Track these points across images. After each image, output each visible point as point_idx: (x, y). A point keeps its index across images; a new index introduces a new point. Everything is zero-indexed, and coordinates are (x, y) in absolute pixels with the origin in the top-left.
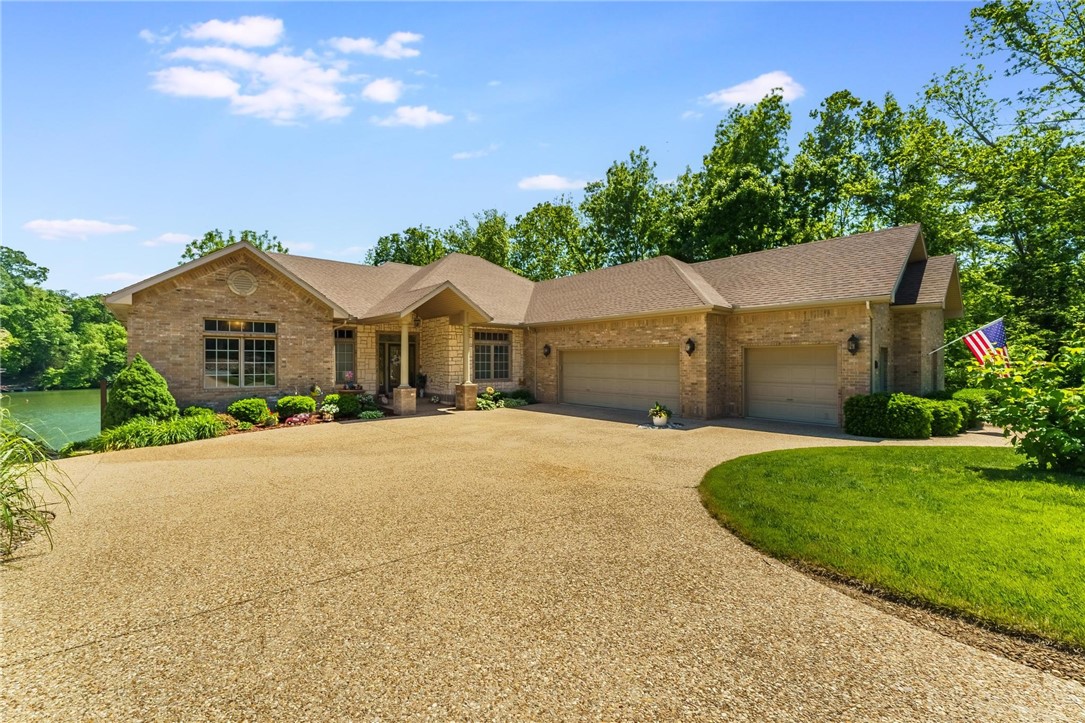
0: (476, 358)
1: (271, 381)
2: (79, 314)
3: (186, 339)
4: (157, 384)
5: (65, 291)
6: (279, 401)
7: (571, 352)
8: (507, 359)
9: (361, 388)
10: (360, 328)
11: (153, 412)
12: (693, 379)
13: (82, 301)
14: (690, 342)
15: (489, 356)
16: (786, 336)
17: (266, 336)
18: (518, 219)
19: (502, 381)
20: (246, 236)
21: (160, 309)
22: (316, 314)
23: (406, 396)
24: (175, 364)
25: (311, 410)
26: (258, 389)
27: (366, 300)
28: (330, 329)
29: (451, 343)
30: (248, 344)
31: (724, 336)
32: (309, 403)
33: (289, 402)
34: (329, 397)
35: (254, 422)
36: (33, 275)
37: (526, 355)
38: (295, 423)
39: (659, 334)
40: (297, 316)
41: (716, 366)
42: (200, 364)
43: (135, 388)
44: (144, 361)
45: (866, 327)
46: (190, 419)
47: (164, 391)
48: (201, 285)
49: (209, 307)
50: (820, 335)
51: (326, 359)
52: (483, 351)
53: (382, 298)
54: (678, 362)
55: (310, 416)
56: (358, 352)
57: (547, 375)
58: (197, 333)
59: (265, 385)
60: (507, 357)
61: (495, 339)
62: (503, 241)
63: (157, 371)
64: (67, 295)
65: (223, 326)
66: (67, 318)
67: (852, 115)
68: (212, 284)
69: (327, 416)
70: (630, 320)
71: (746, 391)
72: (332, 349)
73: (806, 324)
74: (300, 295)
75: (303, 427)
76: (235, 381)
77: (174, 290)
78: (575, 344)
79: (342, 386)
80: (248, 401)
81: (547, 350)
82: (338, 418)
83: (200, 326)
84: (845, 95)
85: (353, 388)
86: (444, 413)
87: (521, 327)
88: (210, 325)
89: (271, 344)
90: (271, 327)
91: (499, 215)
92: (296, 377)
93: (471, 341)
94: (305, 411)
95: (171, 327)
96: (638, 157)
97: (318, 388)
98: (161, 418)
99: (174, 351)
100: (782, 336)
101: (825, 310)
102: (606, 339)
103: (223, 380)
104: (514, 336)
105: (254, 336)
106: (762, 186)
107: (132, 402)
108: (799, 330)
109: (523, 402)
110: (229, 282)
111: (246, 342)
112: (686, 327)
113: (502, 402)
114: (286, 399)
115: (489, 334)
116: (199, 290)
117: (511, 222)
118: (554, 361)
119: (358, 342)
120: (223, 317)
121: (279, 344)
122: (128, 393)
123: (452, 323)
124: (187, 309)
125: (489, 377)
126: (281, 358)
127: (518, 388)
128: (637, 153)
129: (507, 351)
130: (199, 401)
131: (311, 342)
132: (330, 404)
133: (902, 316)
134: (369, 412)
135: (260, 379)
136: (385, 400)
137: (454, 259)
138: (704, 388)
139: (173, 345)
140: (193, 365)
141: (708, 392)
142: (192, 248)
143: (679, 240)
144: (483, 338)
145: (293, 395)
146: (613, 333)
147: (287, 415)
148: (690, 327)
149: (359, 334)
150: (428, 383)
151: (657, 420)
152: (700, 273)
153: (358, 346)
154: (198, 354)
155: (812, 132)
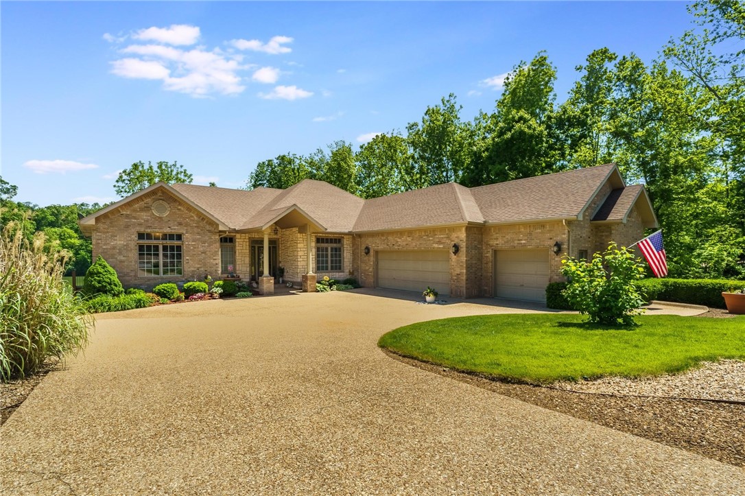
0: (318, 256)
1: (180, 272)
2: (40, 221)
3: (127, 245)
4: (111, 274)
5: (29, 203)
6: (185, 285)
7: (383, 252)
8: (340, 256)
9: (239, 277)
10: (238, 236)
11: (110, 291)
12: (458, 271)
13: (42, 210)
14: (455, 246)
15: (327, 255)
16: (519, 242)
17: (176, 243)
18: (361, 147)
19: (336, 272)
20: (161, 165)
21: (111, 227)
22: (208, 227)
23: (267, 282)
24: (121, 262)
25: (205, 291)
26: (170, 278)
27: (243, 216)
28: (217, 237)
29: (299, 245)
30: (165, 248)
31: (481, 242)
32: (204, 287)
33: (191, 286)
34: (217, 283)
35: (169, 299)
36: (7, 191)
37: (354, 254)
38: (195, 299)
39: (437, 240)
40: (195, 230)
41: (474, 262)
42: (136, 262)
43: (99, 277)
44: (103, 260)
45: (565, 236)
46: (132, 296)
47: (115, 278)
48: (135, 211)
49: (140, 224)
50: (538, 241)
51: (214, 258)
52: (323, 251)
53: (254, 214)
54: (449, 259)
55: (204, 295)
56: (237, 251)
57: (367, 268)
58: (133, 242)
59: (176, 275)
60: (340, 255)
61: (331, 242)
62: (348, 165)
63: (111, 266)
64: (31, 205)
65: (149, 236)
66: (32, 223)
67: (610, 66)
68: (142, 210)
69: (215, 295)
70: (420, 230)
71: (495, 279)
72: (218, 251)
73: (530, 234)
74: (197, 215)
75: (200, 302)
76: (157, 273)
77: (119, 214)
78: (385, 246)
79: (226, 275)
80: (165, 285)
81: (368, 250)
82: (222, 296)
83: (135, 237)
84: (605, 52)
85: (233, 277)
86: (294, 294)
87: (350, 234)
88: (141, 236)
89: (179, 248)
90: (179, 237)
91: (347, 144)
92: (195, 269)
93: (313, 244)
94: (201, 291)
95: (118, 238)
96: (448, 101)
97: (209, 277)
98: (114, 295)
99: (120, 253)
100: (516, 242)
101: (541, 225)
102: (405, 243)
103: (149, 271)
104: (345, 241)
105: (169, 243)
106: (529, 127)
107: (97, 285)
108: (526, 238)
109: (350, 286)
110: (152, 208)
111: (163, 246)
112: (454, 235)
113: (335, 287)
114: (189, 284)
115: (327, 239)
116: (134, 214)
117: (356, 149)
118: (372, 259)
119: (237, 245)
120: (149, 231)
121: (184, 248)
122: (95, 279)
123: (300, 232)
124: (127, 227)
125: (327, 269)
126: (186, 258)
127: (348, 277)
128: (447, 98)
129: (340, 251)
130: (136, 285)
131: (204, 246)
132: (217, 287)
133: (600, 228)
134: (243, 293)
135: (172, 271)
136: (255, 285)
137: (306, 184)
138: (464, 278)
139: (119, 249)
140: (131, 262)
141: (467, 280)
142: (123, 174)
143: (472, 167)
144: (323, 242)
145: (193, 281)
146: (409, 239)
147: (190, 294)
148: (456, 236)
149: (237, 240)
150: (285, 274)
151: (428, 298)
152: (474, 195)
153: (237, 248)
154: (134, 254)
155: (579, 80)
